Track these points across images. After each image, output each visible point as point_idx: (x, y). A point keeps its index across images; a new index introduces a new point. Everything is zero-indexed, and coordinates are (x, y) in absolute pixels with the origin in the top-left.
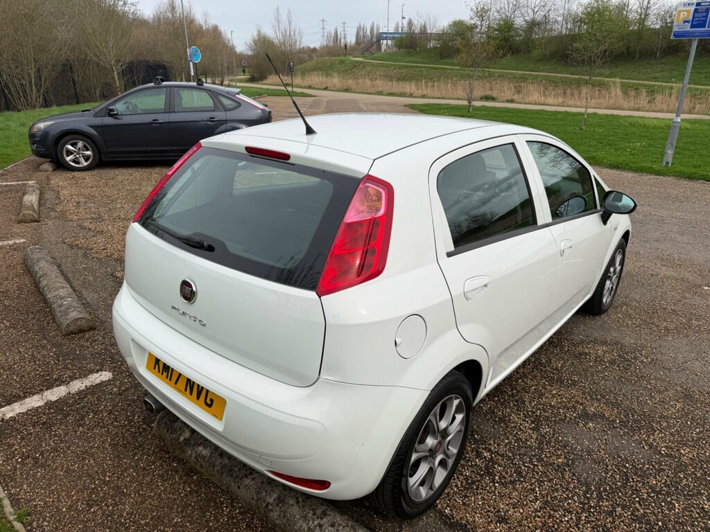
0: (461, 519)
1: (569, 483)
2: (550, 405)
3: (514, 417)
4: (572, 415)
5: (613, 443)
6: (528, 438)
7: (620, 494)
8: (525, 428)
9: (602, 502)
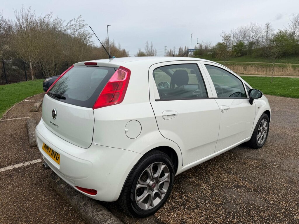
0: (164, 221)
1: (220, 211)
2: (222, 181)
3: (203, 185)
4: (231, 185)
5: (247, 197)
6: (207, 193)
7: (244, 217)
8: (207, 189)
9: (234, 220)
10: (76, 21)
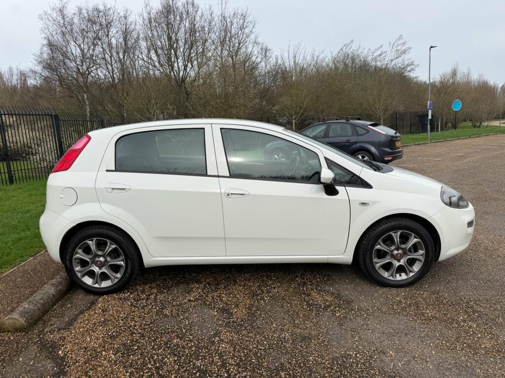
10: (392, 45)
